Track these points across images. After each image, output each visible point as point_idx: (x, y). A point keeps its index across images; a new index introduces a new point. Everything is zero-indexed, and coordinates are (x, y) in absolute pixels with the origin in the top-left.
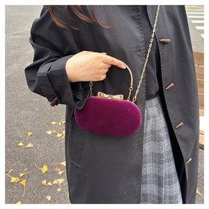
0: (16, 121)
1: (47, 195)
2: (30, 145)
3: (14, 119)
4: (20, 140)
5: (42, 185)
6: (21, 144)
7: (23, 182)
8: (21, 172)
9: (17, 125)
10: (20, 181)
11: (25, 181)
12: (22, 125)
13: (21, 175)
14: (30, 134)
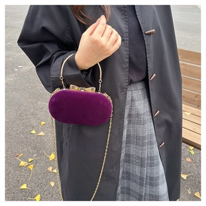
0: (32, 110)
1: (51, 181)
2: (42, 133)
3: (31, 108)
4: (33, 128)
5: (48, 171)
6: (34, 132)
7: (31, 167)
8: (30, 157)
9: (33, 114)
10: (28, 165)
11: (32, 166)
12: (37, 114)
13: (30, 160)
14: (43, 123)
